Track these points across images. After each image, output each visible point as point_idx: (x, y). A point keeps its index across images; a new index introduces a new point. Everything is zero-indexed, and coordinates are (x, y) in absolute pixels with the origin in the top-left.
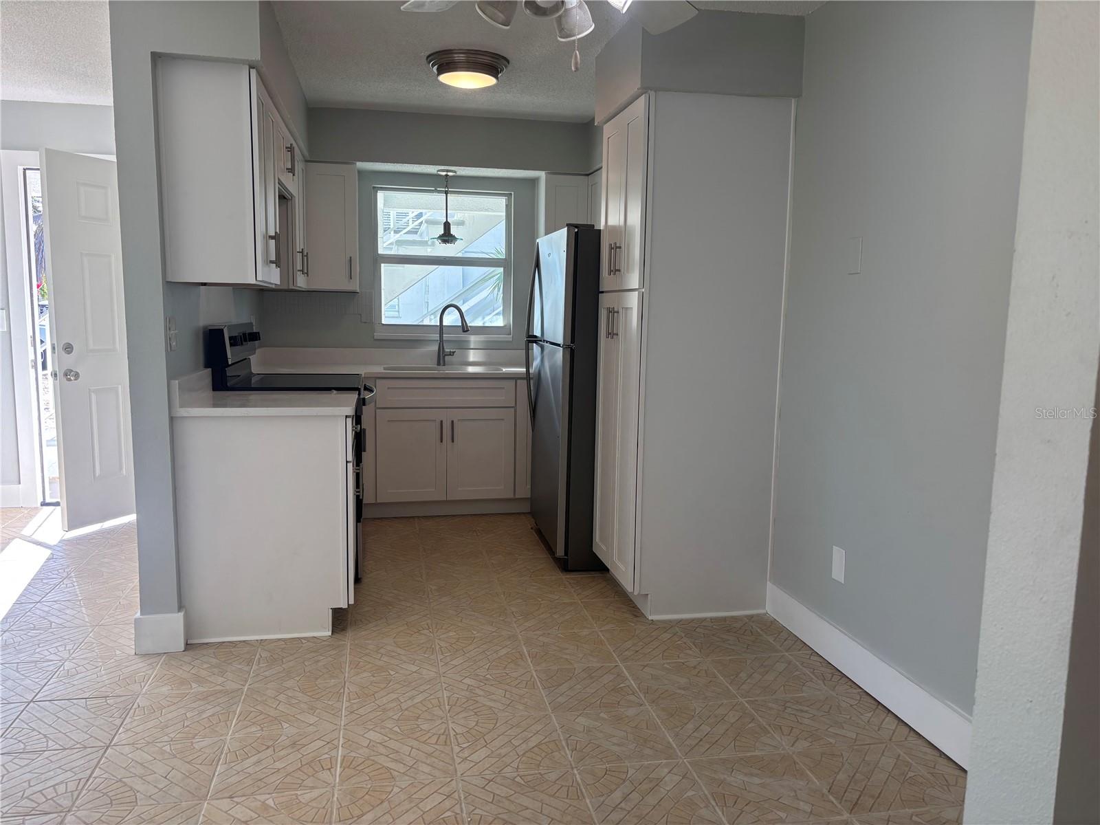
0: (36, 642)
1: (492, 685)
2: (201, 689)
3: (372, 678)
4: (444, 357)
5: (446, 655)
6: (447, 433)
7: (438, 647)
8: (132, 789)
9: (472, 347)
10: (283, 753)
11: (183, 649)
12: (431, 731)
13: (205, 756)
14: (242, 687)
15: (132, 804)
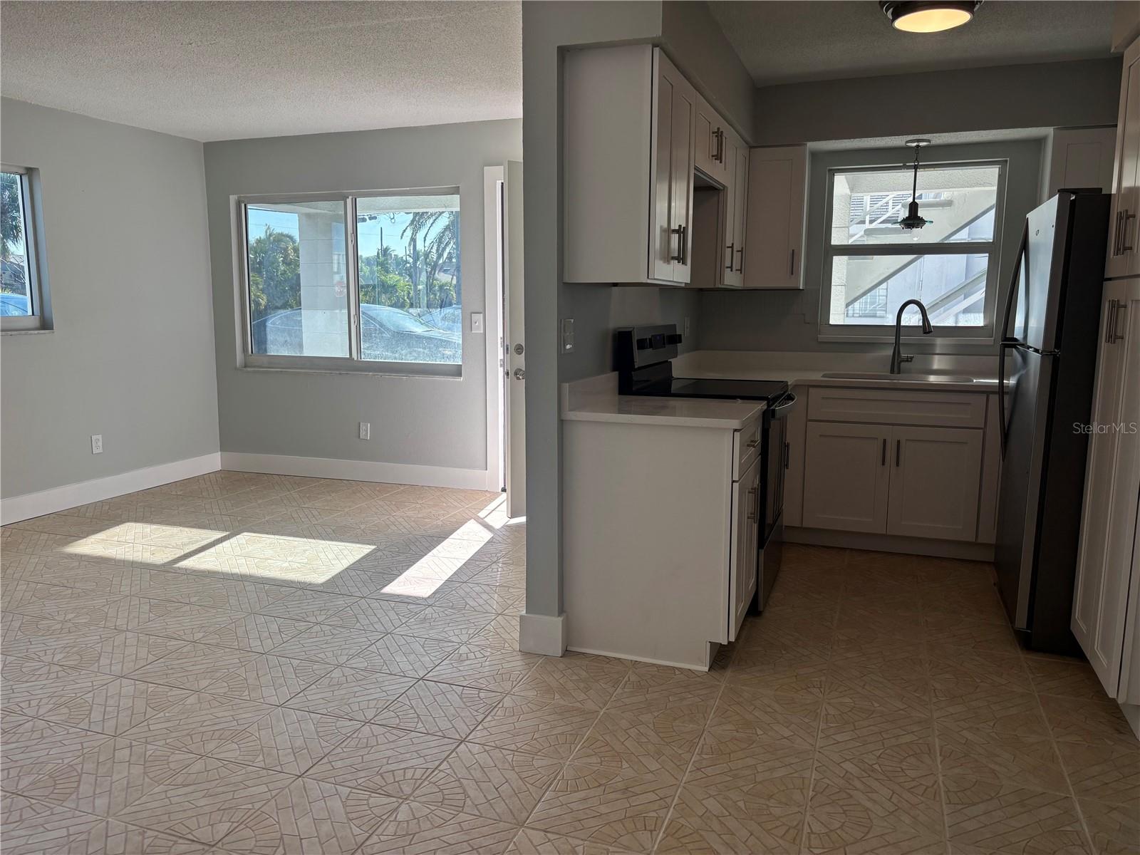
0: (448, 621)
1: (876, 779)
2: (562, 702)
3: (735, 733)
4: (899, 364)
5: (832, 725)
6: (891, 454)
7: (824, 713)
8: (465, 792)
9: (937, 352)
10: (613, 796)
11: (560, 655)
12: (781, 819)
13: (539, 776)
14: (600, 710)
15: (457, 809)
